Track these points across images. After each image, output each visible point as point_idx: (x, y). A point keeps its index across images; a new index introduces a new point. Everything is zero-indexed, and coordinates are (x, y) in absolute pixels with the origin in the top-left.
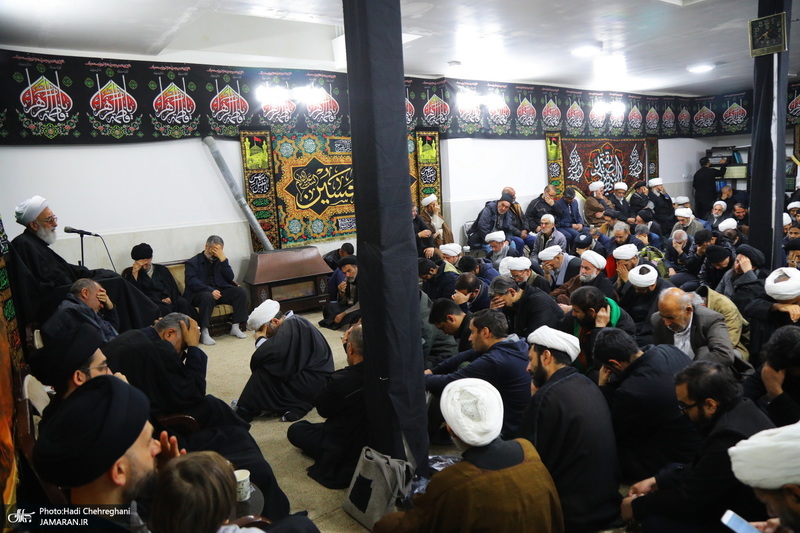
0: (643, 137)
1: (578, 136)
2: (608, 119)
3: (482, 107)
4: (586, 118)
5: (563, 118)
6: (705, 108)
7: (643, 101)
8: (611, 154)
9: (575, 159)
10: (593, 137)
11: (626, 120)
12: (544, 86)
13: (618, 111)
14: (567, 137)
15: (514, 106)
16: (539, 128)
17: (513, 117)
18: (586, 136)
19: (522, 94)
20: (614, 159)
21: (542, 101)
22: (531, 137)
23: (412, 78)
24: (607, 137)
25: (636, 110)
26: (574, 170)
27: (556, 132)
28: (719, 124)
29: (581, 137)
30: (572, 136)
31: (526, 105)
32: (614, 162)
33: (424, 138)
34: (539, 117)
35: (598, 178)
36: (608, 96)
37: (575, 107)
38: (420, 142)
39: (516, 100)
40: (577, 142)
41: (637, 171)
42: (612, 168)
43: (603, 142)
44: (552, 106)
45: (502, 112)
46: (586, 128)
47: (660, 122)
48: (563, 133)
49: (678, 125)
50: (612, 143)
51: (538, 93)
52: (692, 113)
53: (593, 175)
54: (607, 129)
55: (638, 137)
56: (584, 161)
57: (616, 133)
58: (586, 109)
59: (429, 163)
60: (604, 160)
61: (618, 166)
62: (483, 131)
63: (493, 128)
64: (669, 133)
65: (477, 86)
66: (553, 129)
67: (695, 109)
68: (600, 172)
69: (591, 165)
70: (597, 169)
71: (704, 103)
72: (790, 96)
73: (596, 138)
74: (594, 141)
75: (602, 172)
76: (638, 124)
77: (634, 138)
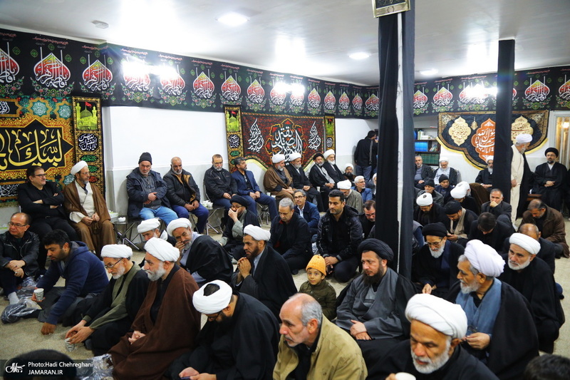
0: (322, 115)
1: (258, 112)
2: (288, 97)
3: (152, 77)
4: (267, 95)
5: (244, 93)
6: (373, 95)
7: (322, 86)
8: (291, 129)
9: (256, 132)
10: (274, 112)
11: (306, 100)
12: (224, 63)
13: (298, 92)
14: (247, 111)
15: (189, 79)
16: (218, 101)
17: (189, 88)
18: (267, 112)
19: (199, 68)
20: (294, 133)
21: (222, 77)
22: (208, 109)
23: (68, 40)
24: (288, 113)
25: (315, 93)
26: (255, 142)
27: (236, 106)
29: (262, 112)
30: (253, 111)
31: (204, 78)
32: (294, 136)
33: (83, 105)
34: (218, 90)
35: (278, 149)
36: (289, 78)
37: (256, 85)
38: (78, 107)
39: (193, 73)
40: (258, 116)
41: (316, 144)
42: (292, 141)
43: (283, 118)
44: (231, 82)
45: (175, 83)
46: (267, 105)
47: (337, 104)
48: (243, 107)
49: (352, 108)
50: (293, 119)
51: (217, 69)
52: (364, 99)
53: (273, 146)
54: (287, 107)
55: (316, 115)
56: (265, 134)
57: (296, 111)
58: (267, 88)
59: (89, 130)
60: (284, 133)
61: (299, 139)
62: (152, 101)
63: (165, 98)
64: (345, 113)
65: (147, 56)
66: (233, 104)
67: (366, 96)
68: (280, 144)
69: (271, 138)
70: (278, 142)
71: (373, 91)
72: (435, 90)
73: (277, 114)
74: (275, 117)
75: (283, 144)
76: (317, 104)
77: (313, 116)
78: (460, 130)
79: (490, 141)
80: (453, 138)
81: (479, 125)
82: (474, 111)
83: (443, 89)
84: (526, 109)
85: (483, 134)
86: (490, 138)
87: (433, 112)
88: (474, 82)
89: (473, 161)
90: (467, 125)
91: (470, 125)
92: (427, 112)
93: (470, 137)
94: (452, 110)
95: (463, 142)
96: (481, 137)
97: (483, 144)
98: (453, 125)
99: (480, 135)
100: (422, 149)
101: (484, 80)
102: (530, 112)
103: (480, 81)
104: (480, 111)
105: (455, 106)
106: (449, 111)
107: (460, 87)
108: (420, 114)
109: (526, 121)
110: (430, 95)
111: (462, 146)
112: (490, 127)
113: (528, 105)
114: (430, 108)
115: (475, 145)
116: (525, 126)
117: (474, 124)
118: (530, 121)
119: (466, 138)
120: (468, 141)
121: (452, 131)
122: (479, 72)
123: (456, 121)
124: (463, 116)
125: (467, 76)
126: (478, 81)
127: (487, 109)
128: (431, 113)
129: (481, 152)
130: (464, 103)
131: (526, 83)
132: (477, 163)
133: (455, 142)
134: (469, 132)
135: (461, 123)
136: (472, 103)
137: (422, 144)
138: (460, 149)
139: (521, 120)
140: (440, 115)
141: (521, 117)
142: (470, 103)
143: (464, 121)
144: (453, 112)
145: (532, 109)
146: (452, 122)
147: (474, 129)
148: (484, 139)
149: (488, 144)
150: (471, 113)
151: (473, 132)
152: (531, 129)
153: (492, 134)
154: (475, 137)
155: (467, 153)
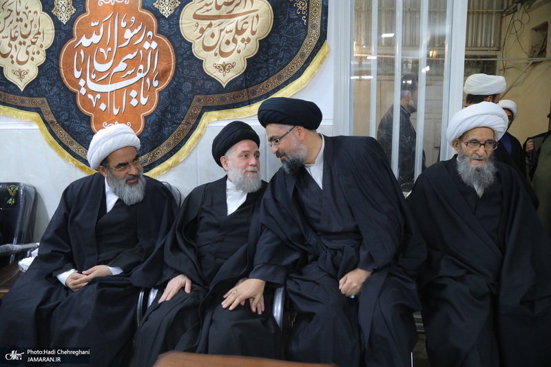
79: (122, 66)
80: (1, 60)
85: (96, 39)
86: (121, 52)
90: (37, 6)
91: (48, 6)
93: (53, 53)
95: (32, 73)
96: (89, 51)
97: (101, 78)
99: (85, 42)
112: (118, 10)
115: (75, 82)
119: (41, 58)
120: (50, 70)
129: (96, 110)
133: (9, 76)
134: (48, 39)
138: (28, 101)
147: (64, 19)
148: (102, 61)
149: (116, 78)
151: (63, 33)
152: (264, 8)
153: (128, 34)
154: (70, 55)
155: (51, 118)
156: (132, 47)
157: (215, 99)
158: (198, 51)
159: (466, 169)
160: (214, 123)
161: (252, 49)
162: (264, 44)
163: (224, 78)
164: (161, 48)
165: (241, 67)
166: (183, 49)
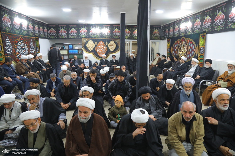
0: (34, 36)
1: (9, 32)
2: (21, 26)
6: (52, 29)
7: (33, 21)
8: (23, 42)
10: (15, 33)
11: (28, 28)
13: (25, 23)
18: (12, 32)
20: (25, 45)
24: (21, 34)
25: (31, 25)
28: (58, 35)
30: (6, 31)
32: (24, 46)
37: (6, 17)
40: (8, 35)
41: (33, 51)
43: (20, 37)
46: (12, 28)
47: (39, 31)
49: (44, 34)
50: (23, 37)
52: (48, 30)
54: (21, 31)
55: (32, 36)
57: (25, 33)
60: (21, 44)
61: (26, 48)
64: (42, 36)
68: (20, 50)
69: (16, 46)
70: (18, 49)
71: (52, 27)
72: (80, 28)
73: (17, 34)
74: (16, 36)
75: (21, 50)
76: (32, 31)
77: (31, 36)
78: (91, 45)
80: (88, 48)
81: (98, 43)
82: (96, 38)
83: (83, 28)
84: (114, 38)
85: (99, 47)
86: (102, 48)
87: (80, 37)
88: (96, 27)
89: (96, 57)
90: (93, 43)
91: (94, 43)
92: (77, 37)
93: (94, 48)
94: (87, 37)
95: (92, 49)
96: (99, 48)
98: (88, 43)
99: (98, 47)
100: (75, 53)
101: (99, 26)
102: (115, 39)
103: (98, 27)
104: (98, 38)
105: (89, 36)
106: (86, 37)
107: (90, 28)
108: (74, 38)
109: (114, 42)
110: (78, 31)
111: (92, 51)
112: (102, 44)
113: (114, 36)
114: (78, 36)
115: (97, 51)
116: (114, 44)
117: (96, 43)
118: (115, 42)
119: (93, 48)
120: (94, 49)
121: (88, 45)
122: (97, 23)
123: (89, 41)
124: (92, 40)
125: (93, 24)
126: (97, 26)
127: (100, 37)
128: (78, 38)
129: (99, 53)
130: (92, 35)
131: (113, 29)
132: (98, 57)
133: (89, 49)
134: (94, 46)
135: (91, 42)
136: (95, 35)
137: (76, 50)
138: (91, 52)
139: (112, 42)
140: (83, 39)
141: (112, 41)
142: (94, 35)
143: (92, 41)
144: (88, 38)
145: (115, 38)
146: (88, 42)
147: (96, 45)
149: (101, 50)
150: (95, 38)
151: (96, 46)
152: (115, 45)
153: (103, 46)
154: (97, 48)
155: (94, 54)
156: (103, 48)
157: (111, 53)
158: (109, 48)
159: (131, 58)
160: (111, 55)
161: (114, 48)
162: (115, 48)
163: (112, 51)
164: (106, 48)
165: (113, 50)
166: (108, 48)
